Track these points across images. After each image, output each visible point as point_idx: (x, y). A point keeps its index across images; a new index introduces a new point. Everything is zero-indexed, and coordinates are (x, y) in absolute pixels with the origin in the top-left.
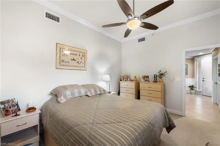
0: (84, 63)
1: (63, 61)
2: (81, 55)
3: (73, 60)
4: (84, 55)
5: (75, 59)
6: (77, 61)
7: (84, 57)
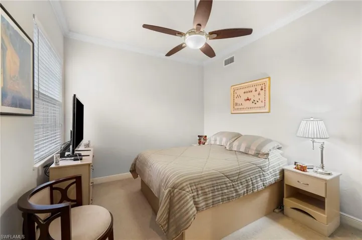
0: (263, 101)
1: (236, 104)
2: (259, 88)
3: (248, 99)
4: (263, 88)
5: (249, 98)
6: (252, 100)
7: (263, 91)
